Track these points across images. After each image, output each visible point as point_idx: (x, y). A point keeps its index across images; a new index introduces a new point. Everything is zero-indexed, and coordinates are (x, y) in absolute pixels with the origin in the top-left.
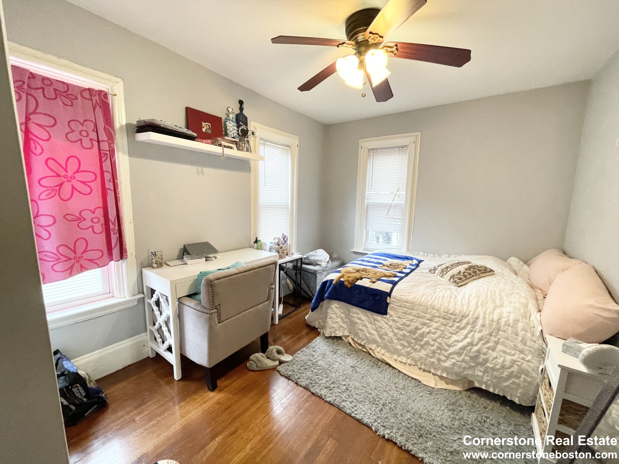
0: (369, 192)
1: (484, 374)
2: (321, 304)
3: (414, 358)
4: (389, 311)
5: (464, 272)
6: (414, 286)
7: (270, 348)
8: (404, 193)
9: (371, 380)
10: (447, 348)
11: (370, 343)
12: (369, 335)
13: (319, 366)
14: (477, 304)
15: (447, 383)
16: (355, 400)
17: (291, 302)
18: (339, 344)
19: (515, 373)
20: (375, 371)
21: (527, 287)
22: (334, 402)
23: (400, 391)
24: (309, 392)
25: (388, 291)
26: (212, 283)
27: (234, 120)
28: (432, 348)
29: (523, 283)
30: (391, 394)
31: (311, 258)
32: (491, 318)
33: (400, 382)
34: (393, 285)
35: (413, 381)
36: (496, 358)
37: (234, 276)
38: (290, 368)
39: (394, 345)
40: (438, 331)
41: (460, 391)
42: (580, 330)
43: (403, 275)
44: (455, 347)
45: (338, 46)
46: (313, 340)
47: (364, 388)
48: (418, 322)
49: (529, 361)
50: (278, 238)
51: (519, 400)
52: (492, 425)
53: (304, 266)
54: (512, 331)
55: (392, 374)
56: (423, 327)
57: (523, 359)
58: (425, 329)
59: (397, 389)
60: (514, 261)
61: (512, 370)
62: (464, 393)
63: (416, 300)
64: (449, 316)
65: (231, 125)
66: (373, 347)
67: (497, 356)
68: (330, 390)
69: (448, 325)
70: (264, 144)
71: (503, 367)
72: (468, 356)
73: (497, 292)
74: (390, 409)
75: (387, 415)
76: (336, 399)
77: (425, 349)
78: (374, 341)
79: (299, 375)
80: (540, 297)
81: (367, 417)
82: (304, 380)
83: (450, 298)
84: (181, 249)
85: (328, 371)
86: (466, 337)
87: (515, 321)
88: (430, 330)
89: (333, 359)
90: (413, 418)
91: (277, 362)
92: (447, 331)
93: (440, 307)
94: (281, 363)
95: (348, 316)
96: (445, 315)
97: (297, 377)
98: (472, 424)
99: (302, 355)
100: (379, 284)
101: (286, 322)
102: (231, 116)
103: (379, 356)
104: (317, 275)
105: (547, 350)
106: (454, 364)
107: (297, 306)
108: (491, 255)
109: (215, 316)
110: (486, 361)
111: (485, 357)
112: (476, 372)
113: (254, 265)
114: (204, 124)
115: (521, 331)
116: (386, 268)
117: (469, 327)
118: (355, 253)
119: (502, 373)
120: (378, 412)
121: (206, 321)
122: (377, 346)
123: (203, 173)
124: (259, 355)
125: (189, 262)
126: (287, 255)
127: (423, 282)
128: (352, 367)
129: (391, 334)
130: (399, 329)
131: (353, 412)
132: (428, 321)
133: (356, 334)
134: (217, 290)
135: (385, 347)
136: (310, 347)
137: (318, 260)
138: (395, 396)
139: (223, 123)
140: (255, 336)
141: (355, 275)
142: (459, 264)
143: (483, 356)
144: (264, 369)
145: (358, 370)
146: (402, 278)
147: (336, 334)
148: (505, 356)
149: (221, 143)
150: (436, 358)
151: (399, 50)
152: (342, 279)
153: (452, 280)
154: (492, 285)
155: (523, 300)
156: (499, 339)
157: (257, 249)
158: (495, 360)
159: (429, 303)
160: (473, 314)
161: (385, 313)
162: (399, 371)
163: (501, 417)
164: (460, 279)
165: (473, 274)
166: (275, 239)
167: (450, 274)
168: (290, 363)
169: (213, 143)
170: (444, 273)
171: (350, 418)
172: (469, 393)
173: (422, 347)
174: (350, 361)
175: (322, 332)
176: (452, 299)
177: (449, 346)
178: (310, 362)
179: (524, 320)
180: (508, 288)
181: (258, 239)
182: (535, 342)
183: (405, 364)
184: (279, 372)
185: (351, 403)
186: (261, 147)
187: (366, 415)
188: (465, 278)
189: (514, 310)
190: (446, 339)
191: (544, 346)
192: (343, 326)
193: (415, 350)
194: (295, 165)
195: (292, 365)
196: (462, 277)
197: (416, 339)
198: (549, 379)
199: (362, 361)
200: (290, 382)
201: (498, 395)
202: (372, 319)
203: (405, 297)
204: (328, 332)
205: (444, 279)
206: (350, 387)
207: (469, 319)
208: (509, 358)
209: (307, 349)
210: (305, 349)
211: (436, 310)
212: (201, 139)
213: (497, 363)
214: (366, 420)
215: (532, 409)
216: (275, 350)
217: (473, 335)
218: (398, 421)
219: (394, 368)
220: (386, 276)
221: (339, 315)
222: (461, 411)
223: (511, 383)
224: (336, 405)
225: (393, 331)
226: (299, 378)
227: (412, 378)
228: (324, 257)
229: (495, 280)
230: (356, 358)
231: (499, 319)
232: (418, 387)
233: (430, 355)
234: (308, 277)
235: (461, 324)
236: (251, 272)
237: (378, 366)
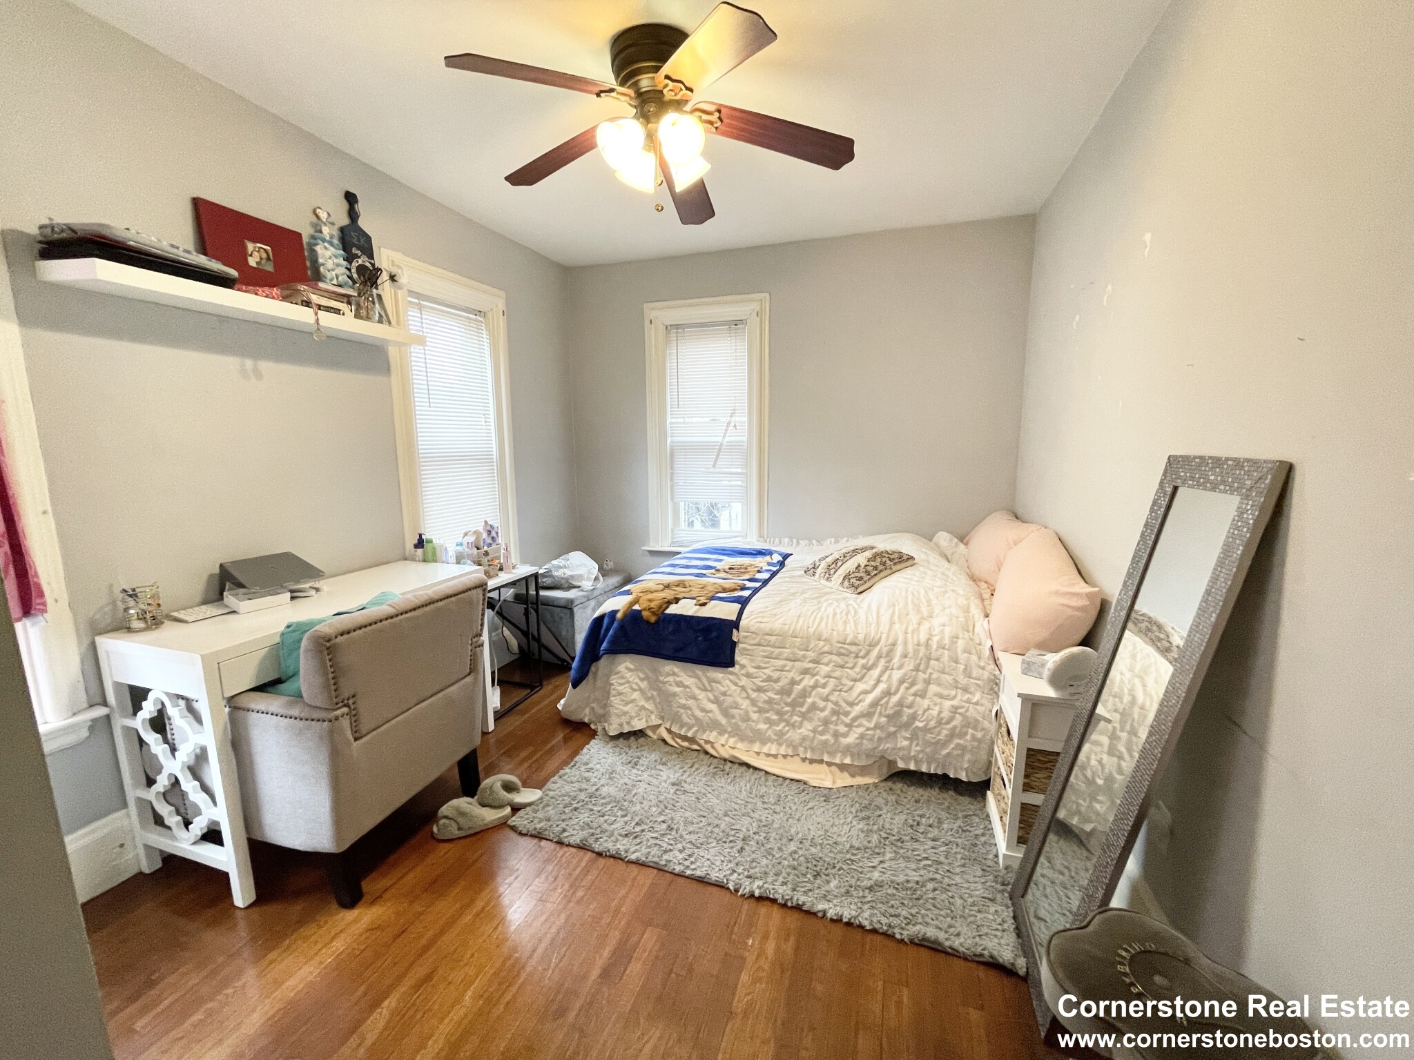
0: (674, 420)
1: (912, 742)
2: (593, 668)
3: (792, 742)
4: (737, 657)
5: (866, 566)
6: (781, 601)
7: (486, 783)
8: (745, 419)
9: (715, 801)
10: (848, 709)
11: (705, 732)
12: (703, 714)
13: (604, 798)
14: (891, 620)
15: (853, 776)
16: (689, 845)
17: (517, 678)
18: (642, 746)
19: (957, 730)
20: (720, 782)
21: (967, 580)
22: (647, 858)
23: (773, 807)
24: (590, 853)
25: (734, 618)
26: (332, 642)
27: (336, 241)
28: (823, 715)
29: (960, 574)
30: (757, 816)
31: (555, 574)
32: (916, 642)
33: (771, 791)
34: (742, 605)
35: (794, 786)
36: (928, 709)
37: (384, 623)
38: (540, 815)
39: (753, 724)
40: (832, 679)
41: (874, 783)
42: (1043, 634)
43: (757, 585)
44: (861, 704)
45: (598, 95)
46: (582, 749)
47: (703, 819)
48: (794, 670)
49: (976, 704)
50: (475, 532)
51: (967, 775)
52: (930, 826)
53: (542, 593)
54: (949, 656)
55: (753, 780)
56: (803, 678)
57: (968, 701)
58: (808, 681)
59: (765, 806)
60: (943, 538)
61: (953, 724)
62: (883, 784)
63: (787, 627)
64: (847, 649)
65: (328, 254)
66: (712, 736)
67: (929, 705)
68: (636, 837)
69: (847, 665)
70: (421, 308)
71: (939, 722)
72: (885, 717)
73: (922, 592)
74: (758, 843)
75: (754, 856)
76: (649, 853)
77: (810, 720)
78: (715, 725)
79: (563, 825)
80: (987, 595)
81: (717, 869)
82: (575, 832)
83: (847, 614)
84: (211, 576)
85: (625, 803)
86: (878, 681)
87: (953, 637)
88: (817, 680)
89: (632, 778)
90: (801, 848)
91: (508, 810)
92: (846, 677)
93: (831, 634)
94: (516, 809)
95: (656, 684)
96: (841, 647)
97: (559, 829)
98: (899, 832)
99: (565, 783)
100: (715, 606)
101: (514, 722)
102: (326, 230)
103: (725, 753)
104: (575, 609)
105: (1002, 678)
106: (862, 736)
107: (532, 685)
108: (907, 532)
109: (345, 723)
110: (914, 717)
111: (911, 711)
112: (899, 741)
113: (431, 593)
114: (250, 246)
115: (962, 654)
116: (723, 575)
117: (882, 661)
118: (653, 553)
119: (939, 734)
120: (737, 855)
121: (321, 738)
122: (718, 733)
123: (258, 375)
124: (462, 802)
125: (244, 605)
126: (501, 569)
127: (796, 593)
128: (673, 784)
129: (745, 704)
130: (759, 690)
131: (688, 867)
132: (811, 665)
133: (676, 718)
134: (346, 659)
135: (737, 733)
136: (578, 765)
137: (572, 577)
138: (763, 818)
139: (305, 246)
140: (444, 763)
141: (663, 595)
142: (856, 552)
143: (907, 711)
144: (477, 830)
145: (686, 787)
146: (756, 591)
147: (633, 727)
148: (941, 704)
149: (308, 298)
150: (831, 732)
151: (725, 120)
152: (636, 607)
153: (846, 583)
154: (913, 583)
155: (962, 601)
156: (931, 674)
157: (424, 561)
158: (927, 713)
159: (811, 630)
160: (887, 640)
161: (730, 663)
162: (766, 772)
163: (943, 810)
164: (861, 579)
165: (881, 567)
166: (466, 534)
167: (842, 572)
168: (537, 805)
169: (285, 298)
170: (832, 572)
171: (683, 880)
172: (889, 784)
173: (804, 716)
174: (669, 774)
175: (600, 729)
176: (849, 616)
177: (851, 704)
178: (583, 793)
179: (966, 635)
180: (937, 584)
181: (423, 537)
182: (983, 668)
183: (775, 756)
184: (513, 828)
185: (681, 851)
186: (413, 313)
187: (713, 866)
188: (869, 577)
189: (951, 620)
190: (846, 692)
191: (997, 672)
192: (647, 706)
193: (793, 726)
194: (502, 358)
195: (543, 808)
196: (863, 575)
197: (793, 705)
198: (1007, 725)
199: (694, 769)
200: (543, 843)
201: (936, 775)
202: (704, 680)
203: (766, 625)
204: (615, 726)
205: (833, 582)
206: (675, 822)
207: (880, 649)
208: (947, 704)
209: (571, 768)
210: (567, 770)
211: (825, 640)
212: (247, 284)
213: (931, 717)
214: (715, 875)
215: (985, 785)
216: (499, 784)
217: (890, 676)
218: (774, 861)
219: (755, 769)
220: (725, 590)
221: (636, 684)
222: (880, 816)
223: (953, 748)
224: (651, 864)
225: (748, 697)
226: (564, 830)
227: (792, 780)
228: (587, 569)
229: (917, 573)
230: (679, 766)
231: (928, 639)
232: (803, 794)
233: (820, 729)
234: (552, 616)
235: (869, 660)
236: (427, 609)
237: (726, 772)
